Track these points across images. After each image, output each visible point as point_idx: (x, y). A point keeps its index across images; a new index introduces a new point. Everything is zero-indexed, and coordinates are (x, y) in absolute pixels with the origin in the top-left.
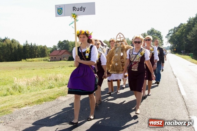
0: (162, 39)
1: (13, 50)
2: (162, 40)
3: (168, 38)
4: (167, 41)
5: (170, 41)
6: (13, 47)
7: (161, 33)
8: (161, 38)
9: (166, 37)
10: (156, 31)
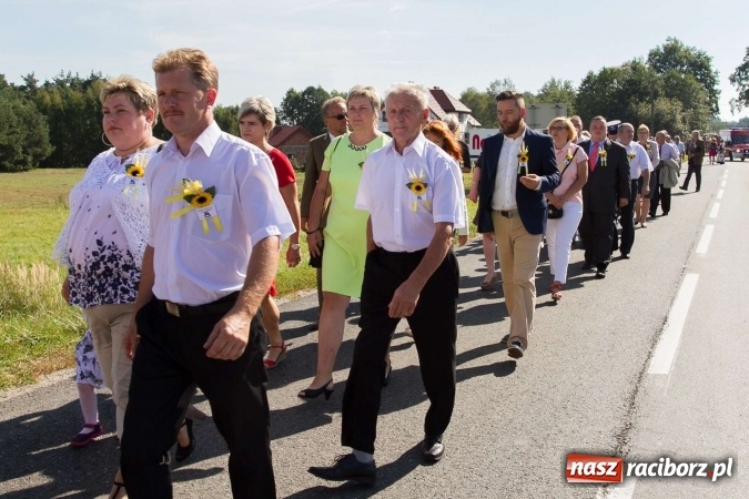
0: (716, 87)
2: (713, 93)
3: (743, 82)
4: (737, 97)
7: (709, 59)
8: (708, 80)
9: (733, 80)
10: (687, 50)
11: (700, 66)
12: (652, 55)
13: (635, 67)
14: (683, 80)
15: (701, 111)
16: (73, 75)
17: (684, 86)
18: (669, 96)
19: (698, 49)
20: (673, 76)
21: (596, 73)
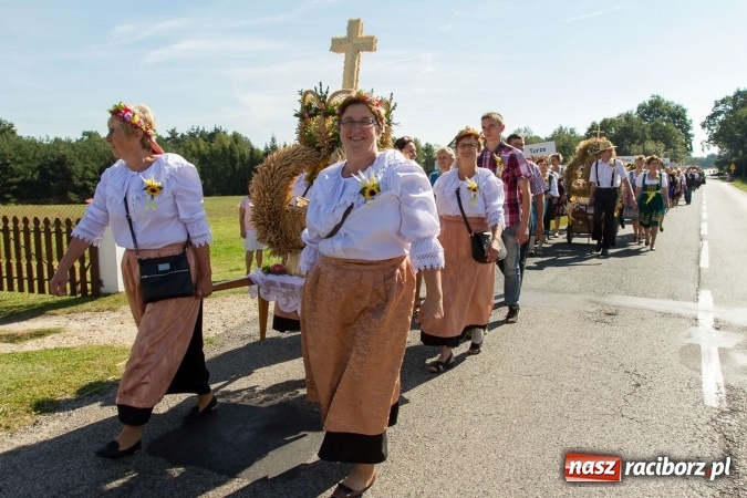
0: (690, 132)
1: (238, 164)
2: (688, 137)
3: (712, 128)
4: (707, 139)
5: (716, 138)
6: (238, 155)
7: (684, 111)
8: (684, 127)
9: (704, 126)
10: (667, 104)
11: (678, 116)
12: (641, 108)
13: (628, 117)
14: (665, 128)
15: (679, 150)
16: (201, 129)
17: (667, 131)
18: (655, 139)
19: (676, 103)
20: (657, 125)
21: (598, 122)
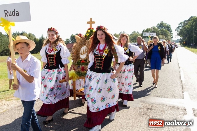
0: (172, 32)
2: (171, 34)
3: (178, 31)
4: (177, 34)
5: (179, 34)
7: (170, 26)
8: (170, 31)
9: (176, 30)
10: (165, 24)
11: (168, 27)
12: (158, 25)
13: (154, 28)
14: (165, 31)
15: (169, 38)
17: (165, 32)
18: (162, 34)
20: (162, 30)
